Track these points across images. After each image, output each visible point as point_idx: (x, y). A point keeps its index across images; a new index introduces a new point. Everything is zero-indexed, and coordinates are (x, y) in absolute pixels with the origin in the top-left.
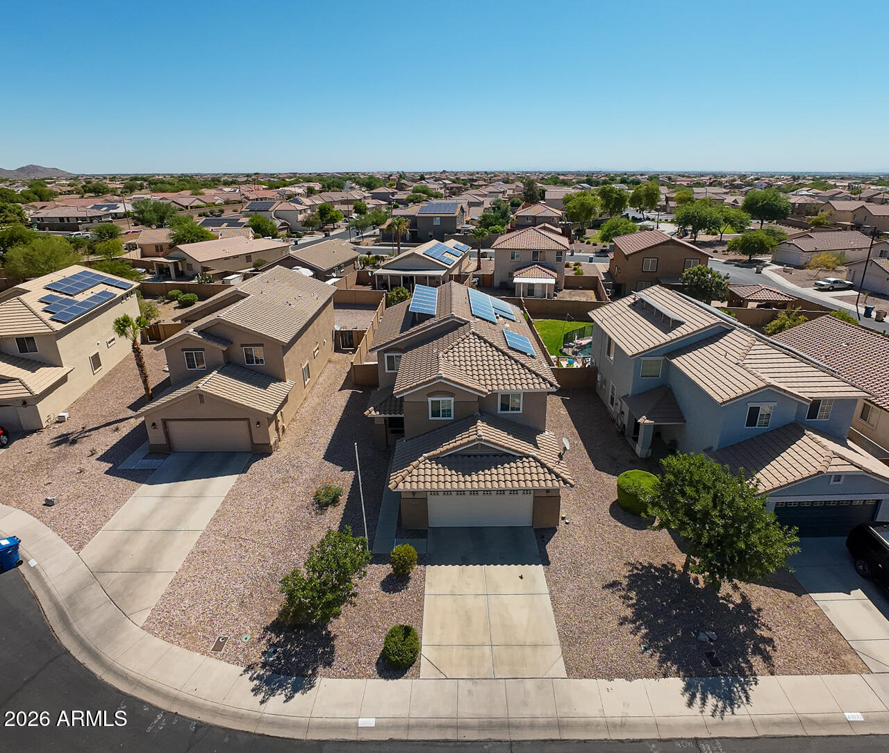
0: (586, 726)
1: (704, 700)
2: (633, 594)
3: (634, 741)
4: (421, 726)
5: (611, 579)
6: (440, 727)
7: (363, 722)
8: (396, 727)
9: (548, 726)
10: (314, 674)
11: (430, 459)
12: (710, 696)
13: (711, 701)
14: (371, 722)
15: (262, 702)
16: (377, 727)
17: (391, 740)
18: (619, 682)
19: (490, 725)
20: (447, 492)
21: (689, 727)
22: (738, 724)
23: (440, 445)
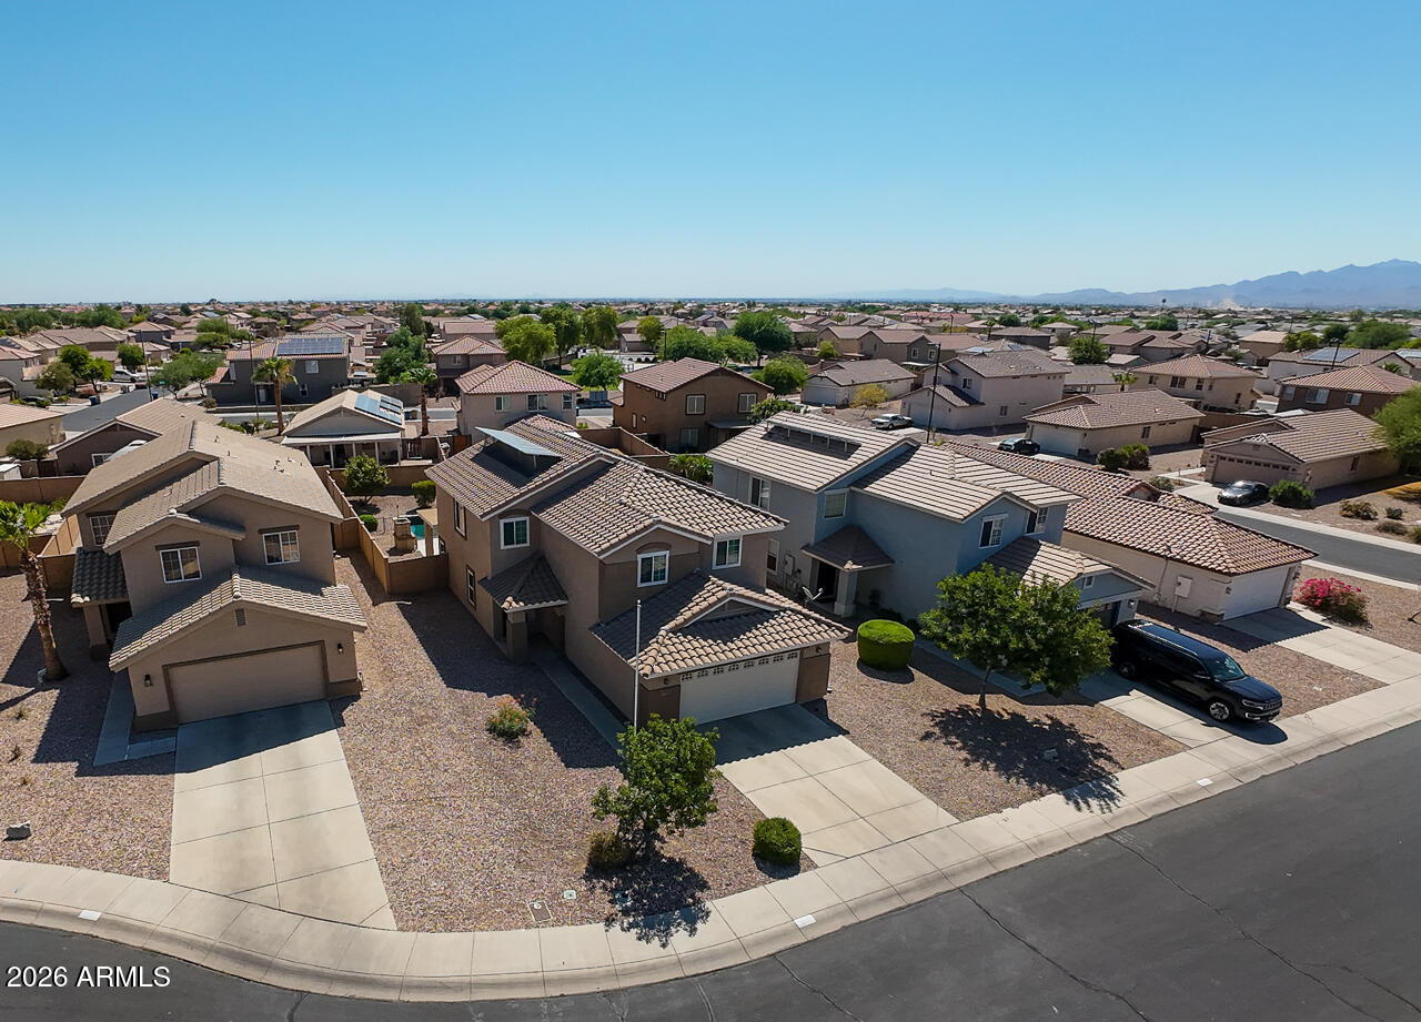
0: (1013, 853)
1: (1087, 803)
2: (953, 739)
3: (1060, 852)
4: (865, 905)
5: (923, 733)
6: (882, 899)
7: (800, 922)
8: (839, 914)
9: (978, 866)
10: (697, 901)
11: (674, 631)
12: (1090, 800)
13: (1094, 802)
14: (810, 919)
15: (664, 946)
16: (819, 922)
17: (845, 928)
18: (1008, 812)
19: (926, 883)
20: (703, 671)
21: (1094, 827)
22: (1128, 813)
23: (677, 612)
